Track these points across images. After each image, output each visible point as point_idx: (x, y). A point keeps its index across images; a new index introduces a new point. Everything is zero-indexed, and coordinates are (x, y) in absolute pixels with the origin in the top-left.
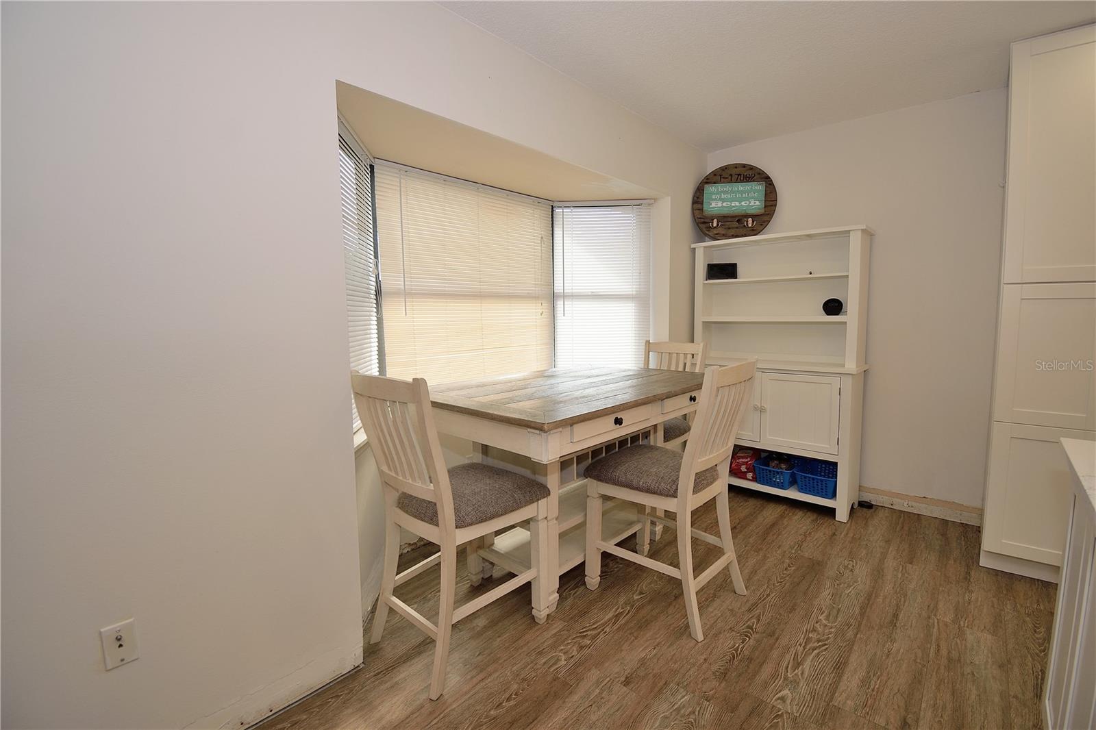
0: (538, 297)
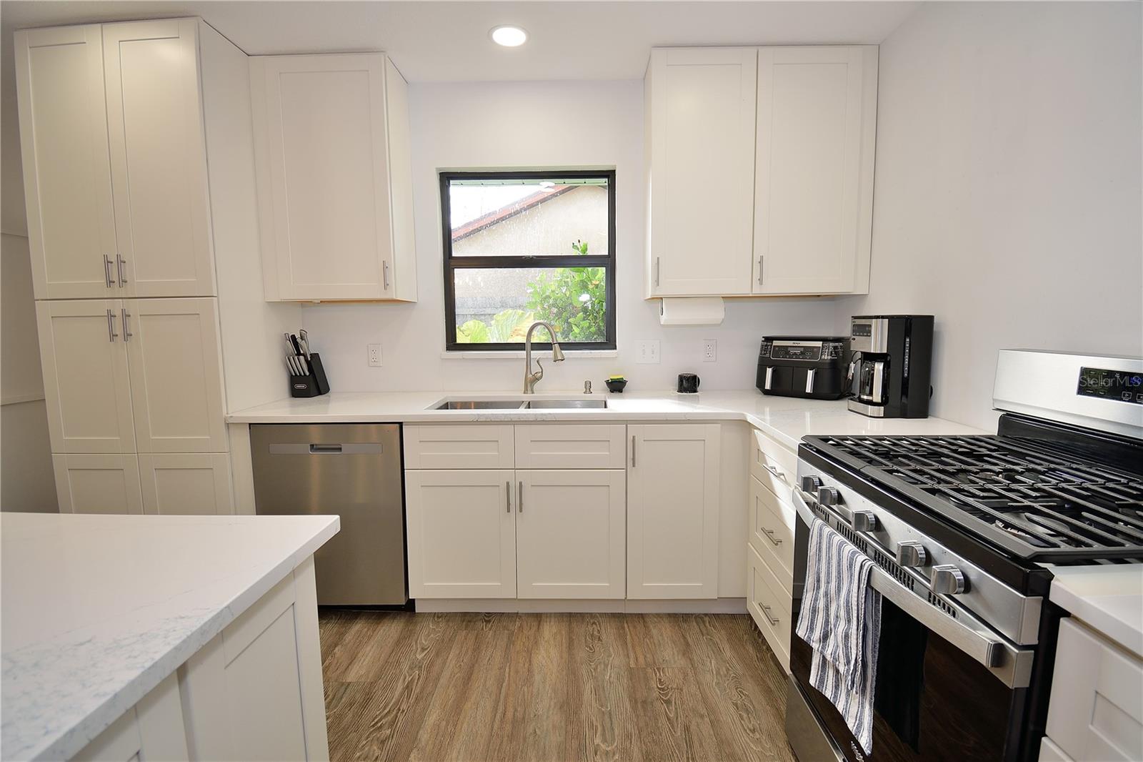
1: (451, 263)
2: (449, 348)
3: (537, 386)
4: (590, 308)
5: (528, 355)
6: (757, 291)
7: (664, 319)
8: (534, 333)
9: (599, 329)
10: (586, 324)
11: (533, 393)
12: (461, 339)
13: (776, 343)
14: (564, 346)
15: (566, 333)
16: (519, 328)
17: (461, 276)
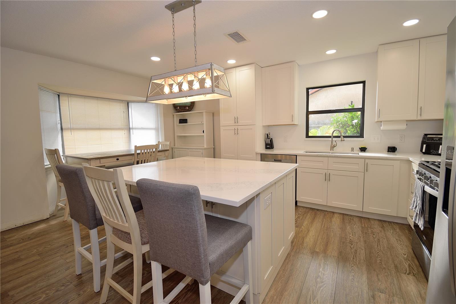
0: (123, 129)
1: (308, 113)
2: (306, 137)
3: (334, 149)
4: (354, 125)
5: (332, 139)
6: (419, 118)
7: (382, 128)
8: (334, 133)
9: (358, 131)
10: (353, 130)
11: (333, 150)
12: (310, 135)
13: (428, 136)
14: (344, 137)
15: (345, 133)
16: (328, 131)
17: (311, 117)
